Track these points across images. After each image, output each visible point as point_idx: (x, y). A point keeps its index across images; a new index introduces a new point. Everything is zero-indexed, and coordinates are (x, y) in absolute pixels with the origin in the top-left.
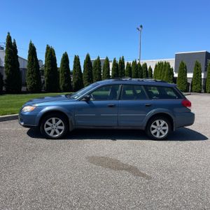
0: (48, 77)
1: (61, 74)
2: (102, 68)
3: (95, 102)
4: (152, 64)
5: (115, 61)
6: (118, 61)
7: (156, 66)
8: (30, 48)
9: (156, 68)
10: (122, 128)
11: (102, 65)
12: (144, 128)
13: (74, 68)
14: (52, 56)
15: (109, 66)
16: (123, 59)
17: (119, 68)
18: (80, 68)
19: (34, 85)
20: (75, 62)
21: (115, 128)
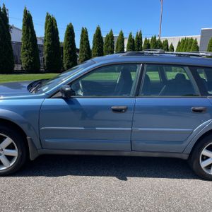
0: (48, 53)
1: (64, 51)
2: (115, 45)
3: (83, 101)
4: (174, 41)
5: (131, 36)
6: (134, 36)
7: (179, 43)
8: (25, 17)
9: (178, 46)
10: (141, 154)
11: (115, 40)
12: (185, 157)
13: (81, 43)
14: (53, 27)
15: (123, 42)
16: (141, 34)
17: (136, 44)
18: (88, 43)
19: (30, 63)
20: (82, 36)
21: (126, 154)
